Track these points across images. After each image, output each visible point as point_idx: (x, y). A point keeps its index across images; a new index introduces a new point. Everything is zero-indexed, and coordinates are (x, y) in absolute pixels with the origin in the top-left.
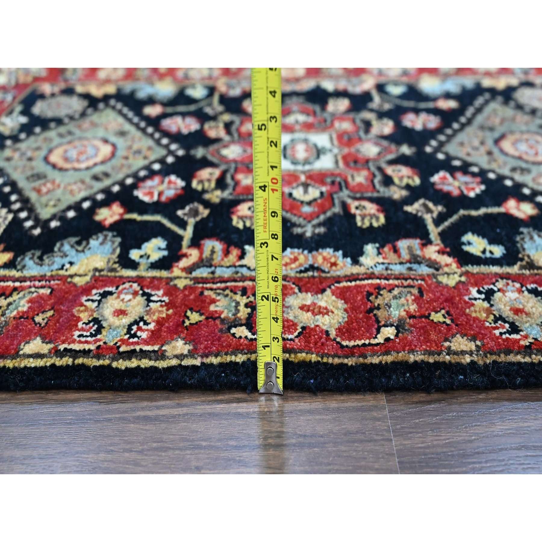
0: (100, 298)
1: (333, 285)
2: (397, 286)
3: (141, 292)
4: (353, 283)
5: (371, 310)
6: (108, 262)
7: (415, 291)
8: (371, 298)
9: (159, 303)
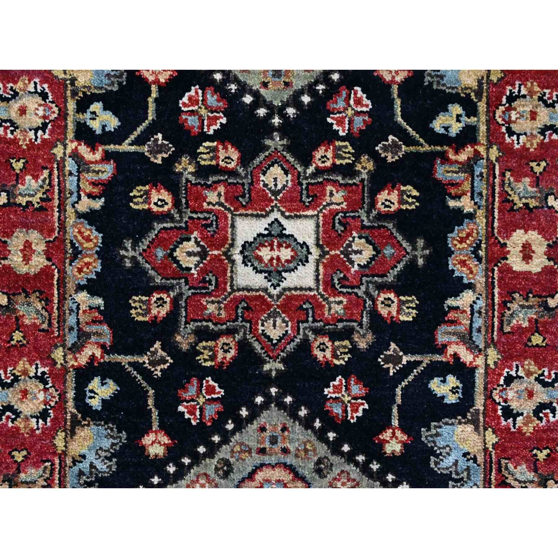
0: (39, 91)
1: (56, 267)
2: (50, 315)
3: (47, 121)
4: (55, 283)
5: (24, 291)
6: (85, 87)
7: (45, 326)
8: (37, 293)
9: (34, 137)
